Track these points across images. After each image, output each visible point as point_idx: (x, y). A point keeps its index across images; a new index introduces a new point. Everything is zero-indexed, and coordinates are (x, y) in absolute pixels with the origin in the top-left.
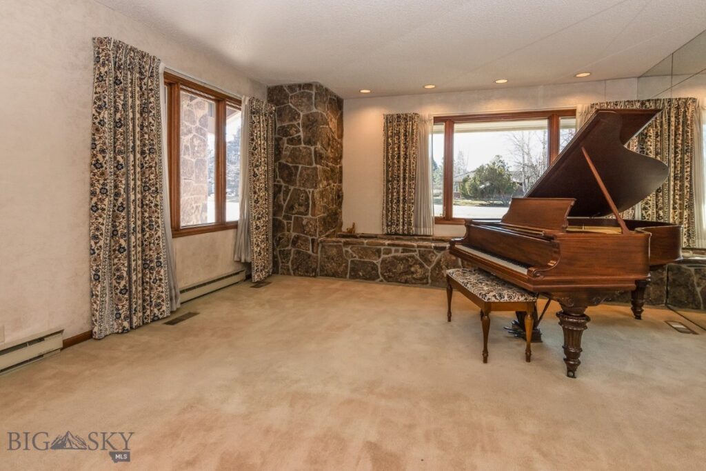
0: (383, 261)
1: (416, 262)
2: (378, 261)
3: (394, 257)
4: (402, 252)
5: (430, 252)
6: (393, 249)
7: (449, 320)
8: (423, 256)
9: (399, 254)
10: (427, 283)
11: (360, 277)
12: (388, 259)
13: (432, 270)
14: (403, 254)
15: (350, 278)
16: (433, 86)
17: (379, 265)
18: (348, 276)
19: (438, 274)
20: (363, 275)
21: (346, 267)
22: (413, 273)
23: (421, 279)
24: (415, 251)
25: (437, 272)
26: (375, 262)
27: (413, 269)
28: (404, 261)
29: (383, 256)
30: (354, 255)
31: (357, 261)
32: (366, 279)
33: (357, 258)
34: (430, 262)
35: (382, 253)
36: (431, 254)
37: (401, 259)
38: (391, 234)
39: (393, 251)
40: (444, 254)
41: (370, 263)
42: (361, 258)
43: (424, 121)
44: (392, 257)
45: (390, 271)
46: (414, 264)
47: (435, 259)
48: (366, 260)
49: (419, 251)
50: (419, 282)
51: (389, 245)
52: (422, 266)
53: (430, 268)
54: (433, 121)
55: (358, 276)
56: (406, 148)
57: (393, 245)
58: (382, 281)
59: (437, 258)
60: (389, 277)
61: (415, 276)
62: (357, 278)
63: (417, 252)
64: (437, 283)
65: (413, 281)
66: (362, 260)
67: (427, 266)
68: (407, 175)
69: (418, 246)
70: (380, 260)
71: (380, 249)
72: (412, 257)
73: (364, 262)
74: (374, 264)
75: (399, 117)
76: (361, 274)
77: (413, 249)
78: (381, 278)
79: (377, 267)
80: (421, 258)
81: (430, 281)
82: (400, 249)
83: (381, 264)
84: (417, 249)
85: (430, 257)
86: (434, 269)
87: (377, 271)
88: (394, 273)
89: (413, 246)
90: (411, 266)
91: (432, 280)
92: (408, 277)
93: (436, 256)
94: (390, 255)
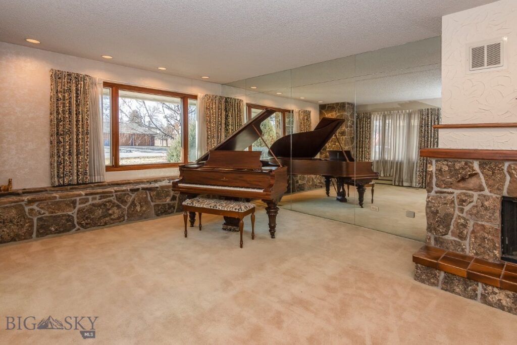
0: (79, 211)
1: (114, 205)
2: (73, 213)
3: (93, 205)
4: (99, 199)
5: (125, 195)
6: (90, 197)
7: (186, 236)
8: (120, 199)
9: (97, 201)
10: (124, 220)
11: (51, 232)
12: (86, 208)
13: (128, 208)
14: (100, 200)
15: (37, 236)
16: (111, 58)
17: (75, 216)
18: (34, 235)
19: (133, 211)
20: (56, 230)
21: (32, 226)
22: (111, 215)
23: (119, 218)
24: (113, 196)
25: (132, 209)
26: (70, 213)
27: (110, 212)
28: (102, 207)
29: (78, 206)
30: (43, 212)
31: (47, 217)
32: (60, 232)
33: (47, 214)
34: (126, 202)
35: (78, 203)
36: (127, 196)
37: (99, 206)
38: (64, 185)
39: (90, 199)
40: (137, 194)
41: (63, 215)
42: (52, 213)
43: (94, 84)
44: (90, 205)
45: (87, 218)
46: (112, 207)
47: (130, 200)
48: (59, 214)
49: (116, 195)
50: (117, 221)
51: (86, 195)
52: (118, 207)
53: (126, 208)
54: (102, 85)
55: (49, 232)
56: (78, 105)
57: (92, 194)
58: (79, 229)
59: (132, 198)
60: (87, 224)
61: (112, 217)
62: (47, 234)
63: (114, 197)
64: (133, 218)
65: (112, 222)
66: (54, 215)
67: (123, 207)
68: (80, 129)
69: (116, 191)
70: (76, 210)
71: (76, 200)
72: (110, 201)
73: (55, 217)
74: (69, 216)
75: (69, 75)
76: (53, 229)
77: (111, 194)
78: (78, 227)
79: (73, 217)
80: (118, 201)
81: (126, 218)
82: (98, 196)
83: (77, 214)
84: (114, 194)
85: (125, 199)
86: (129, 208)
87: (74, 221)
88: (92, 219)
89: (111, 192)
90: (109, 209)
91: (128, 217)
92: (107, 219)
93: (131, 196)
94: (87, 204)
